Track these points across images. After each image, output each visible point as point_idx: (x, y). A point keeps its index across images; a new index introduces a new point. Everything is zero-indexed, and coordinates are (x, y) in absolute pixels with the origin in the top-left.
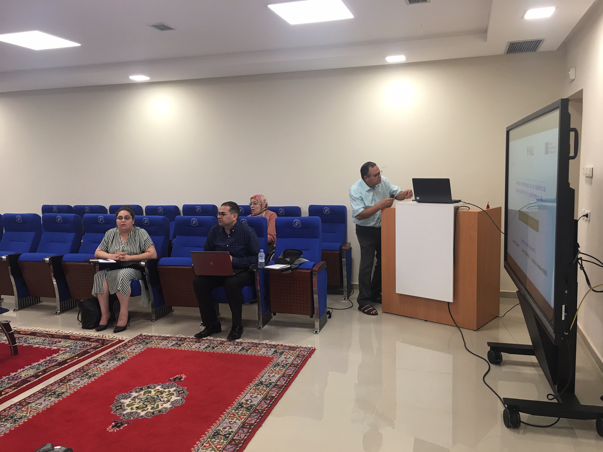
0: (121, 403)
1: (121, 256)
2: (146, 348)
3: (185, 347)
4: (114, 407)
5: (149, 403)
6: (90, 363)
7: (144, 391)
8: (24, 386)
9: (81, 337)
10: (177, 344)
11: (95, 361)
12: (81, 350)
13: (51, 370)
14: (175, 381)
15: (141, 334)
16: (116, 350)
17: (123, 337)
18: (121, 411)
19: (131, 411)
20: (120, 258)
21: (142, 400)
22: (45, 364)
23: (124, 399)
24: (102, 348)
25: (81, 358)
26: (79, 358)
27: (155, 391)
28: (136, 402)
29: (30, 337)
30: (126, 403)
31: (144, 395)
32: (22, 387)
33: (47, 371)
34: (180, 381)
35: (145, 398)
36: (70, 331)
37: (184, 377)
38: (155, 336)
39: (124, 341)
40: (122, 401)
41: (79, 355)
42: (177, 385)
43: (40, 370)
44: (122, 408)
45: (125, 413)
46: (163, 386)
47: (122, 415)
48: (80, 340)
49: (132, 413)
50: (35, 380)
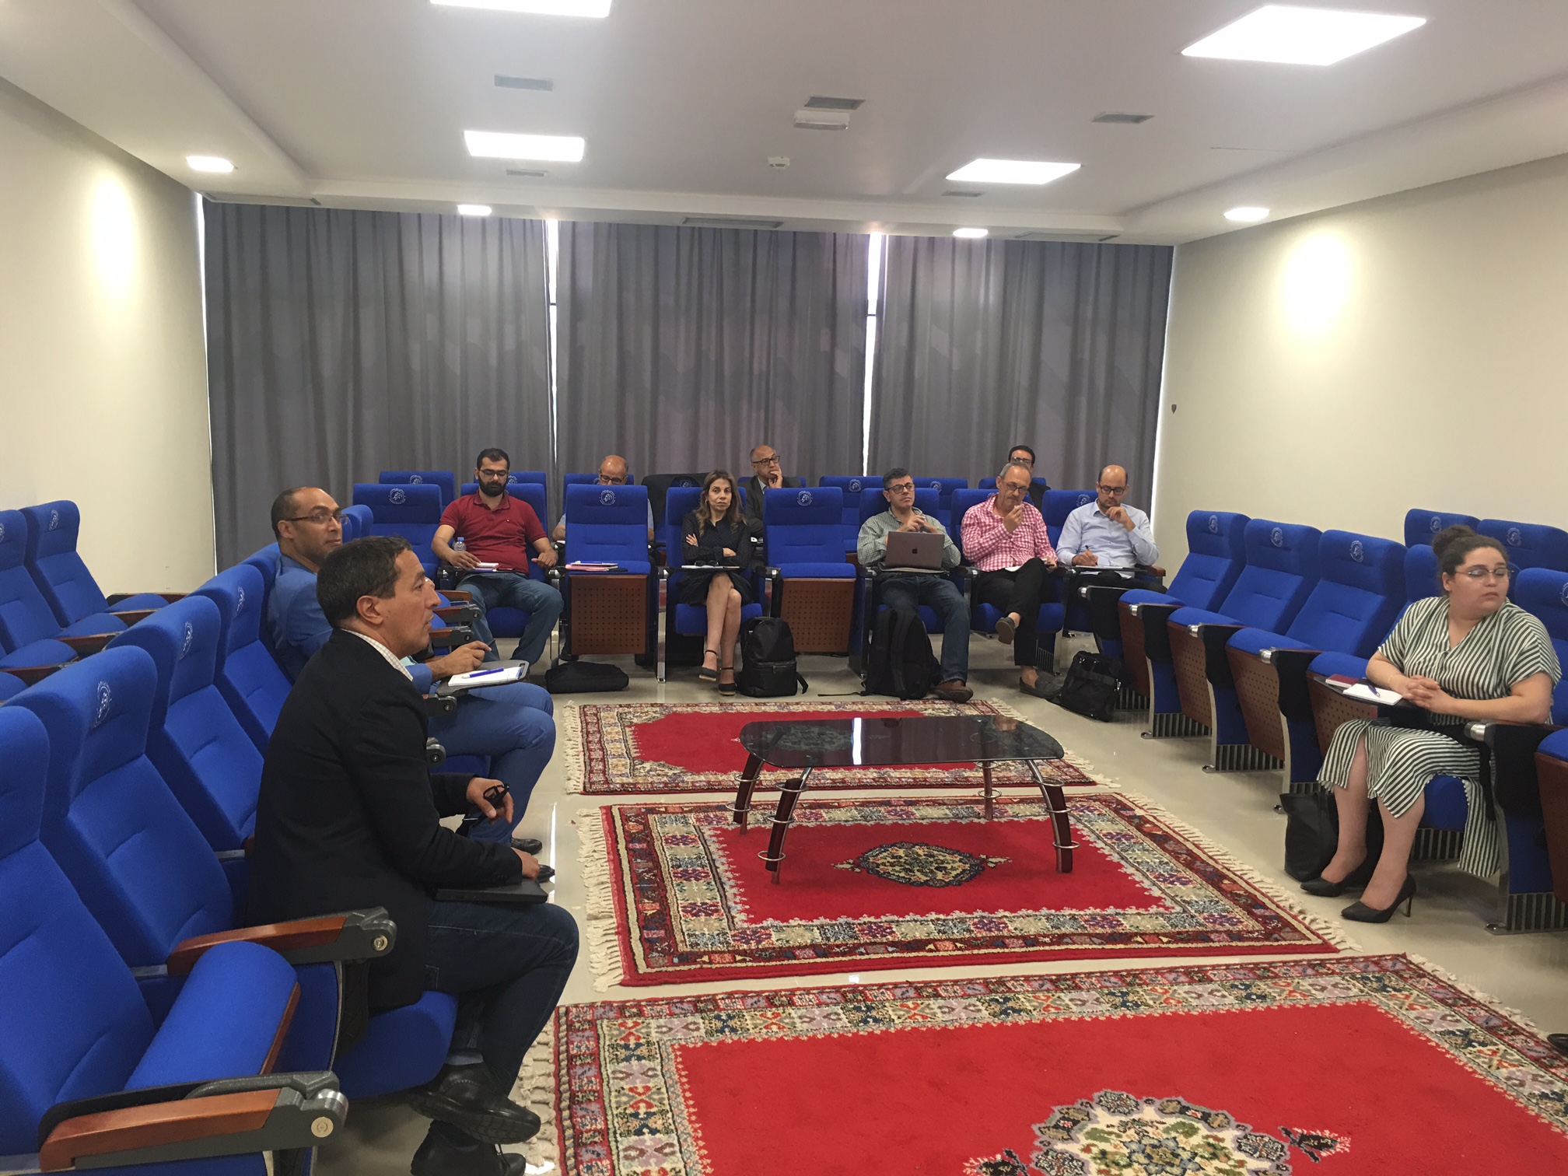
0: (1088, 1115)
1: (1421, 691)
2: (1360, 1002)
3: (1478, 1057)
4: (1059, 1116)
5: (1147, 1161)
6: (1171, 970)
7: (1180, 1120)
8: (982, 951)
9: (1246, 891)
10: (1466, 1034)
11: (1188, 971)
12: (1201, 925)
13: (1074, 943)
14: (1299, 1143)
15: (1404, 956)
16: (1275, 967)
17: (1347, 939)
18: (1060, 1136)
19: (1079, 1152)
20: (1415, 694)
21: (1140, 1142)
22: (1086, 921)
23: (1109, 1109)
24: (1252, 943)
25: (1172, 946)
26: (1169, 942)
27: (1207, 1137)
28: (1119, 1136)
29: (1149, 843)
30: (1098, 1122)
31: (1167, 1131)
32: (976, 952)
33: (1067, 940)
34: (1312, 1155)
35: (1156, 1142)
36: (1246, 867)
37: (1343, 1145)
38: (1435, 979)
39: (1337, 951)
40: (1099, 1111)
41: (1175, 937)
42: (1286, 1162)
43: (1057, 931)
44: (1068, 1130)
45: (1060, 1146)
46: (1245, 1137)
47: (1045, 1149)
48: (1234, 897)
49: (1072, 1161)
50: (1017, 950)
